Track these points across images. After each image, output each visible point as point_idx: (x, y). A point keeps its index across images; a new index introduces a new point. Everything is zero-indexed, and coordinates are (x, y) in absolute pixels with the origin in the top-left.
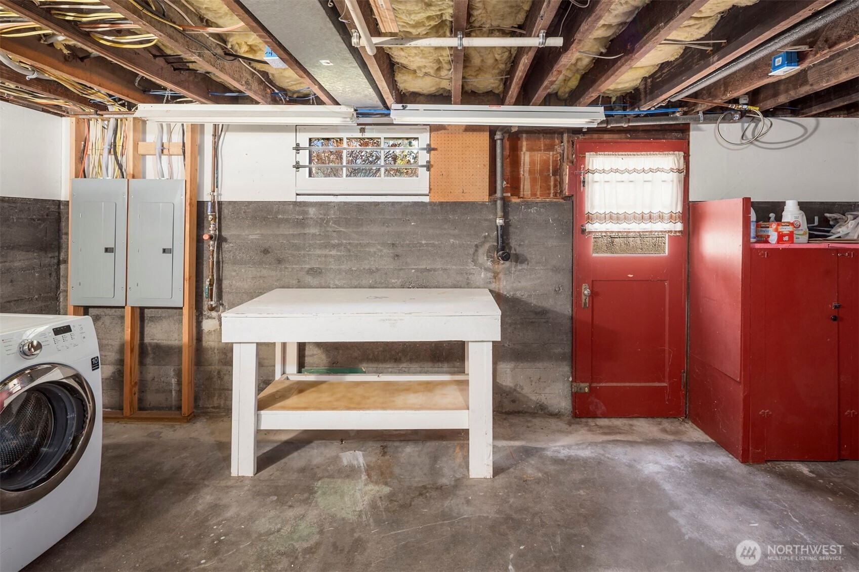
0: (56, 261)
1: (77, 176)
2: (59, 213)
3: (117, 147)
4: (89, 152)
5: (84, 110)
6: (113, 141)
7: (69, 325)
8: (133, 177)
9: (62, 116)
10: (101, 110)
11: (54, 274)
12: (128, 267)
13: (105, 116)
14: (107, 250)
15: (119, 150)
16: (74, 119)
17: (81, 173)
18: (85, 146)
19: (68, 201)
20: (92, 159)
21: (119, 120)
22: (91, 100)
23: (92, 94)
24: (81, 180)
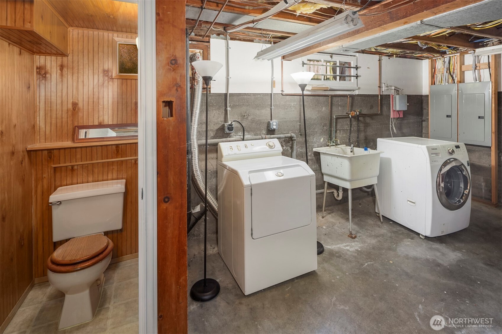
0: (421, 120)
1: (432, 84)
2: (422, 100)
3: (451, 69)
4: (437, 73)
5: (434, 56)
6: (448, 67)
7: (459, 146)
8: (460, 82)
9: (422, 59)
10: (444, 54)
11: (421, 126)
12: (458, 124)
13: (445, 56)
14: (447, 116)
15: (452, 70)
16: (430, 60)
17: (433, 83)
18: (434, 71)
19: (428, 95)
20: (438, 76)
21: (451, 57)
22: (441, 51)
23: (441, 48)
24: (433, 86)
